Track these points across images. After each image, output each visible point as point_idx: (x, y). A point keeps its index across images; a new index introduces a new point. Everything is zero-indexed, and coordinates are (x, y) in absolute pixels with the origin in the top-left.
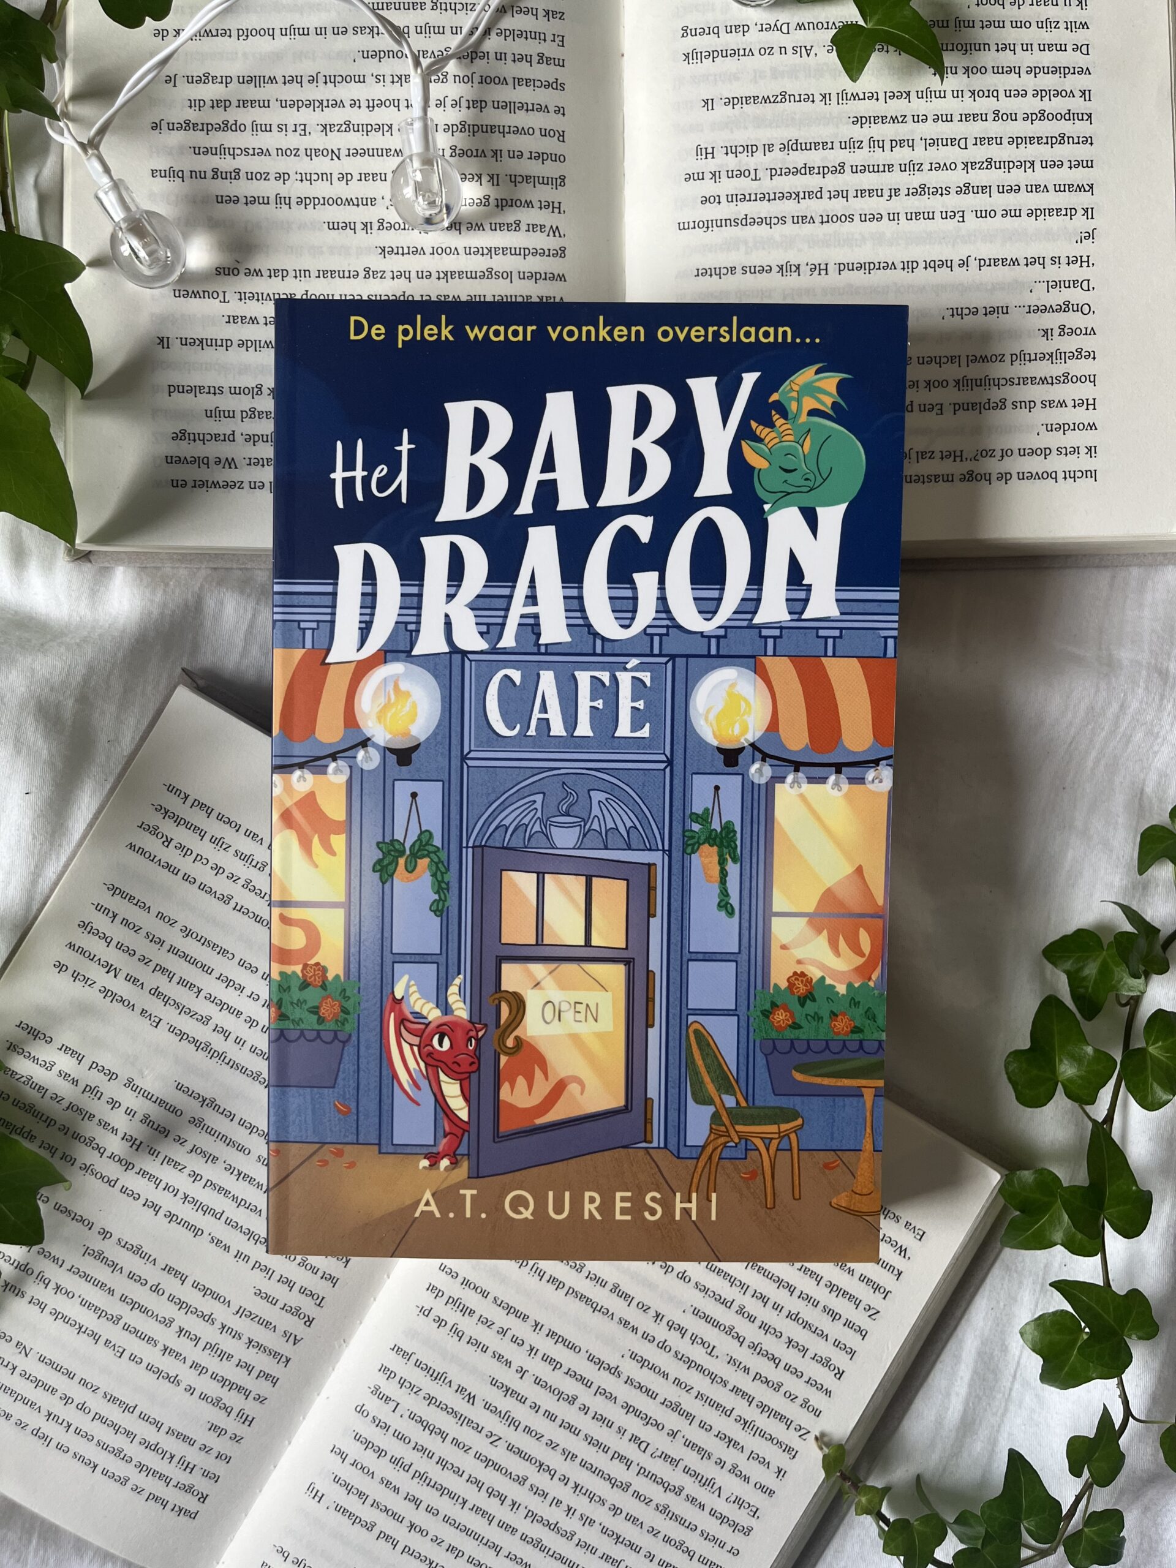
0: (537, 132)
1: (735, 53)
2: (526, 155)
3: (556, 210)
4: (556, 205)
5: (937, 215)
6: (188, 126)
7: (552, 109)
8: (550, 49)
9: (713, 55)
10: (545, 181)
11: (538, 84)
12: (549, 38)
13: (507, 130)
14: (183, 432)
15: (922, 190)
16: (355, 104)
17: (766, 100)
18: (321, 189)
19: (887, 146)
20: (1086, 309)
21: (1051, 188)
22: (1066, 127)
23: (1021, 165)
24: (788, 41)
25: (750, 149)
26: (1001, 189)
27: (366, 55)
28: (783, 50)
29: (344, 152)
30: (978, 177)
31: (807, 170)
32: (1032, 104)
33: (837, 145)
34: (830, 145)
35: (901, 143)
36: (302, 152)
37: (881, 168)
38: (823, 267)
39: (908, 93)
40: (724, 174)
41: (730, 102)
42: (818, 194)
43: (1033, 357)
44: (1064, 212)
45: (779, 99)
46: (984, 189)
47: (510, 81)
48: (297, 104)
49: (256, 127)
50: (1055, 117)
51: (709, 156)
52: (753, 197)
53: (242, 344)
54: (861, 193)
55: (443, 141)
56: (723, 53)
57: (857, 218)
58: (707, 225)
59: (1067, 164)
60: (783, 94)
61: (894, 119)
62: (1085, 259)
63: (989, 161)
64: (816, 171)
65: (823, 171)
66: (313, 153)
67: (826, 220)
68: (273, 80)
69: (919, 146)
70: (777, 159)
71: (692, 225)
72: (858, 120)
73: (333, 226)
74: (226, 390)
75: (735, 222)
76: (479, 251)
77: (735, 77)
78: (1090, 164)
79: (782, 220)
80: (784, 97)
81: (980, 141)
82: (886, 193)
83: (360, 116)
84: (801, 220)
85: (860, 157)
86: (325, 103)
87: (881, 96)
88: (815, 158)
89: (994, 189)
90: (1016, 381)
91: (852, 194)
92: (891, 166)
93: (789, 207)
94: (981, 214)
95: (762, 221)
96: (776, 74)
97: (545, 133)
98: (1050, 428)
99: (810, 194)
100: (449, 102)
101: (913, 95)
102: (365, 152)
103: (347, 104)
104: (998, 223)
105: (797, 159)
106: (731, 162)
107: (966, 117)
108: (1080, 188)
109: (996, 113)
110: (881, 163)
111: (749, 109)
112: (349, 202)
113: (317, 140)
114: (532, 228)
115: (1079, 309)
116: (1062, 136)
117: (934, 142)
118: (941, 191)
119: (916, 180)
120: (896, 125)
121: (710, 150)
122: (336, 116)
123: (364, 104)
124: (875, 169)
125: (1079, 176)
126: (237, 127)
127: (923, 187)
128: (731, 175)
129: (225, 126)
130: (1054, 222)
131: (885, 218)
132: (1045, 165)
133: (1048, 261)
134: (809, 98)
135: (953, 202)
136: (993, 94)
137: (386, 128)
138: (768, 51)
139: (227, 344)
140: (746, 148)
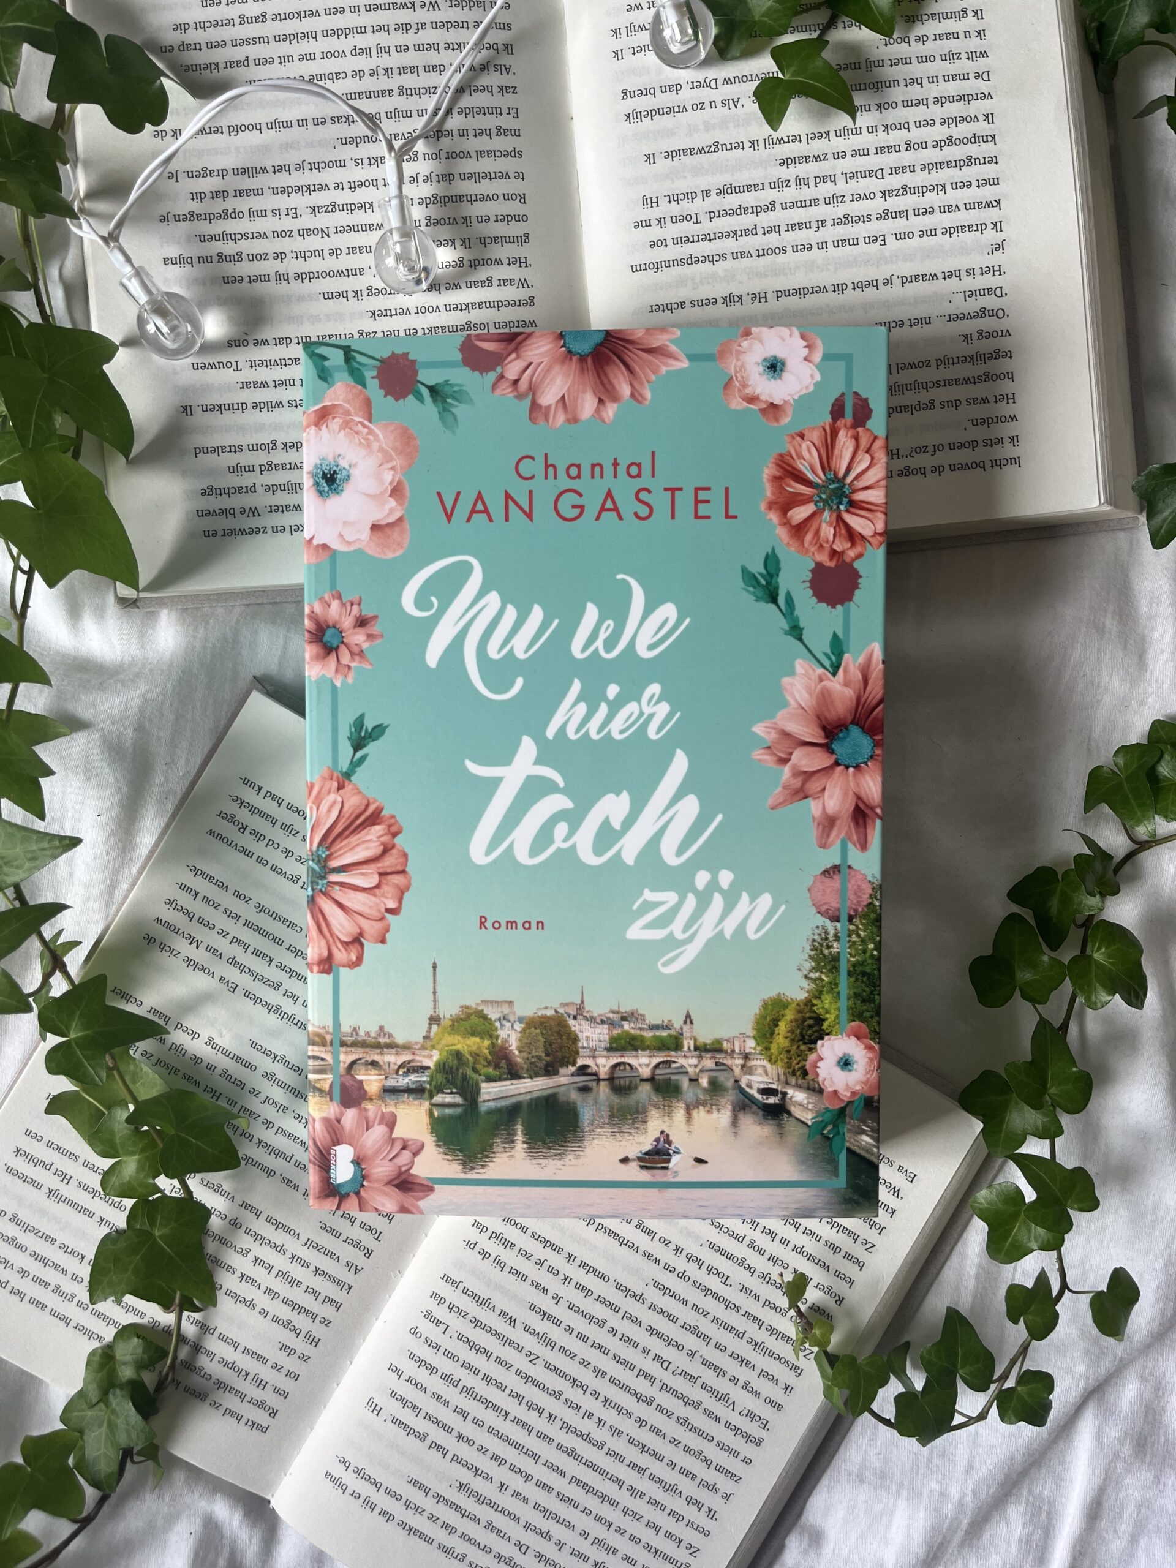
0: (501, 197)
1: (671, 110)
2: (493, 218)
3: (523, 265)
4: (523, 260)
5: (861, 241)
6: (192, 216)
7: (512, 175)
8: (506, 122)
9: (651, 113)
10: (512, 240)
11: (498, 154)
12: (505, 111)
13: (474, 198)
14: (210, 488)
15: (846, 219)
16: (338, 186)
17: (701, 151)
18: (315, 265)
19: (812, 183)
20: (1000, 313)
21: (962, 207)
22: (972, 150)
23: (934, 188)
24: (717, 96)
25: (690, 196)
26: (917, 213)
27: (345, 141)
28: (713, 103)
29: (332, 231)
30: (895, 203)
31: (742, 210)
32: (939, 132)
33: (767, 186)
34: (760, 187)
35: (824, 179)
36: (295, 233)
37: (808, 203)
38: (762, 295)
39: (828, 134)
40: (668, 220)
41: (670, 155)
42: (752, 231)
43: (956, 361)
44: (975, 228)
45: (712, 149)
46: (901, 214)
47: (473, 154)
48: (287, 190)
49: (253, 214)
50: (961, 141)
51: (655, 205)
52: (696, 239)
53: (256, 406)
54: (791, 227)
55: (417, 213)
56: (660, 112)
57: (789, 249)
58: (657, 266)
59: (975, 184)
60: (716, 144)
61: (816, 158)
62: (997, 268)
63: (905, 188)
64: (750, 210)
65: (756, 210)
66: (305, 233)
67: (763, 253)
68: (264, 170)
69: (841, 180)
70: (715, 202)
71: (643, 267)
72: (785, 162)
73: (328, 296)
74: (245, 448)
75: (682, 262)
76: (457, 307)
77: (671, 133)
78: (996, 182)
79: (723, 257)
80: (717, 146)
81: (895, 170)
82: (814, 225)
83: (344, 197)
84: (741, 255)
85: (790, 194)
86: (312, 188)
87: (804, 138)
88: (749, 199)
89: (911, 212)
90: (942, 383)
91: (783, 228)
92: (816, 202)
93: (729, 245)
94: (901, 236)
95: (705, 259)
96: (708, 127)
97: (508, 197)
98: (975, 423)
99: (746, 232)
100: (421, 178)
101: (832, 134)
102: (350, 229)
103: (331, 186)
104: (916, 241)
105: (732, 201)
106: (675, 209)
107: (880, 150)
108: (989, 204)
109: (908, 144)
110: (807, 198)
111: (687, 160)
112: (340, 273)
113: (307, 221)
114: (503, 282)
115: (994, 314)
116: (969, 158)
117: (854, 175)
118: (862, 219)
119: (839, 211)
120: (819, 163)
121: (654, 200)
122: (322, 198)
123: (346, 186)
124: (802, 204)
125: (987, 193)
126: (236, 215)
127: (846, 216)
128: (675, 220)
129: (225, 215)
130: (968, 237)
131: (815, 246)
132: (955, 186)
133: (963, 274)
134: (740, 146)
135: (874, 227)
136: (904, 126)
137: (368, 206)
138: (699, 106)
139: (242, 407)
140: (686, 195)
